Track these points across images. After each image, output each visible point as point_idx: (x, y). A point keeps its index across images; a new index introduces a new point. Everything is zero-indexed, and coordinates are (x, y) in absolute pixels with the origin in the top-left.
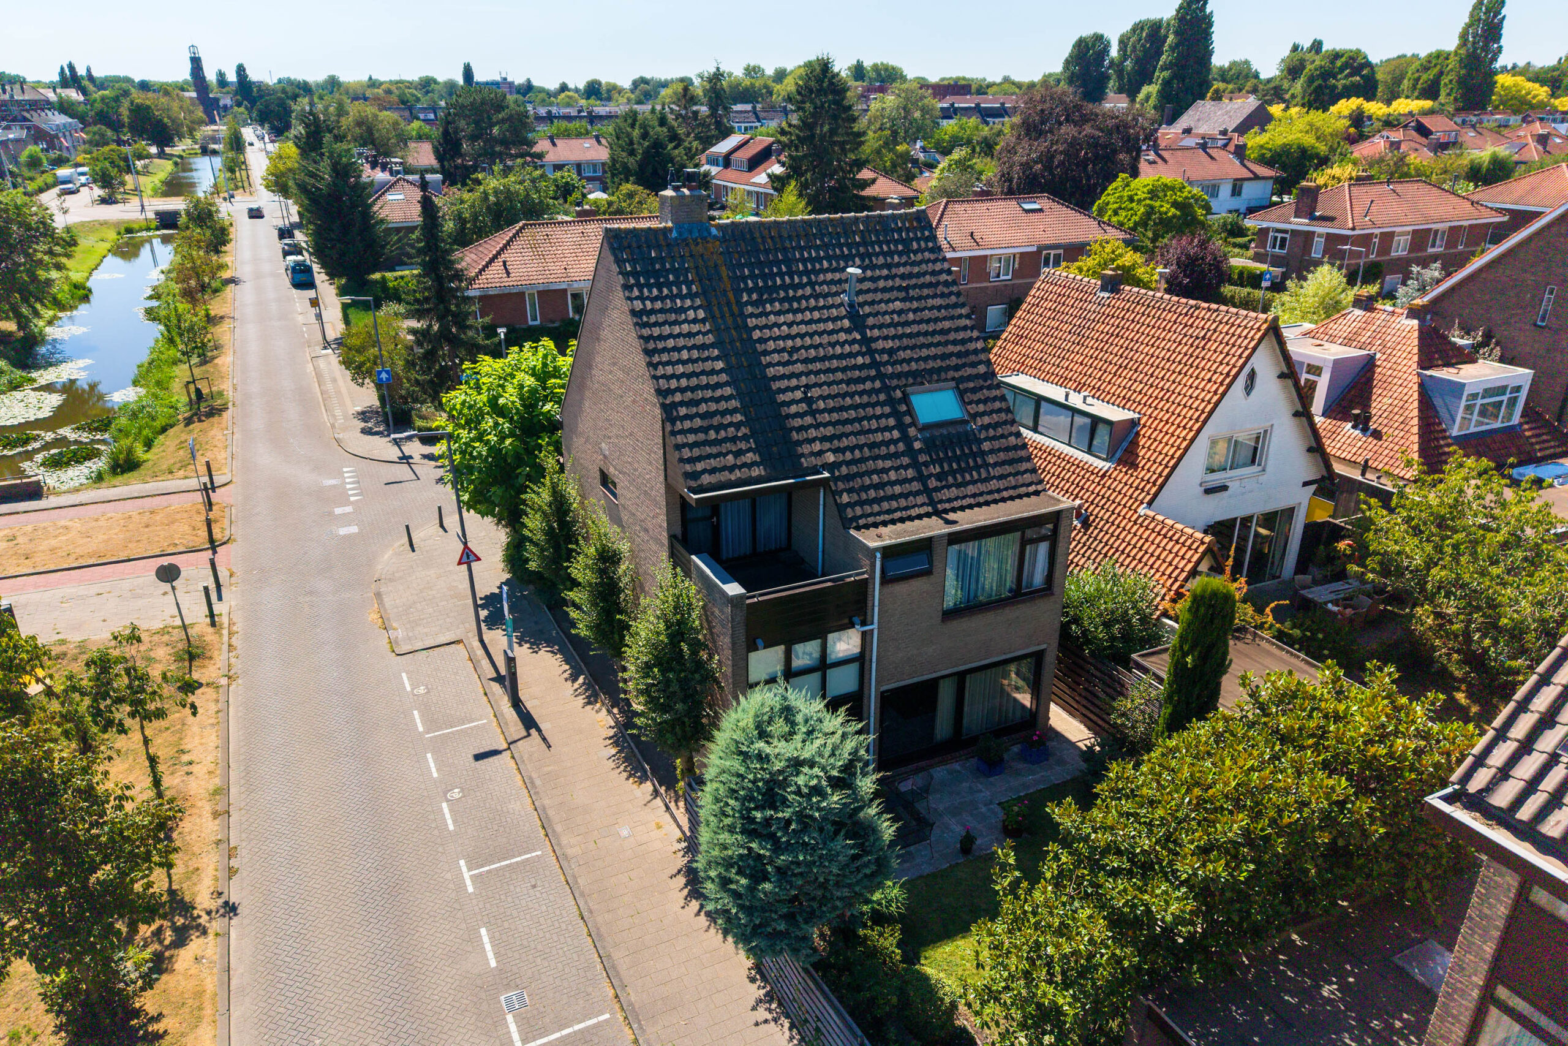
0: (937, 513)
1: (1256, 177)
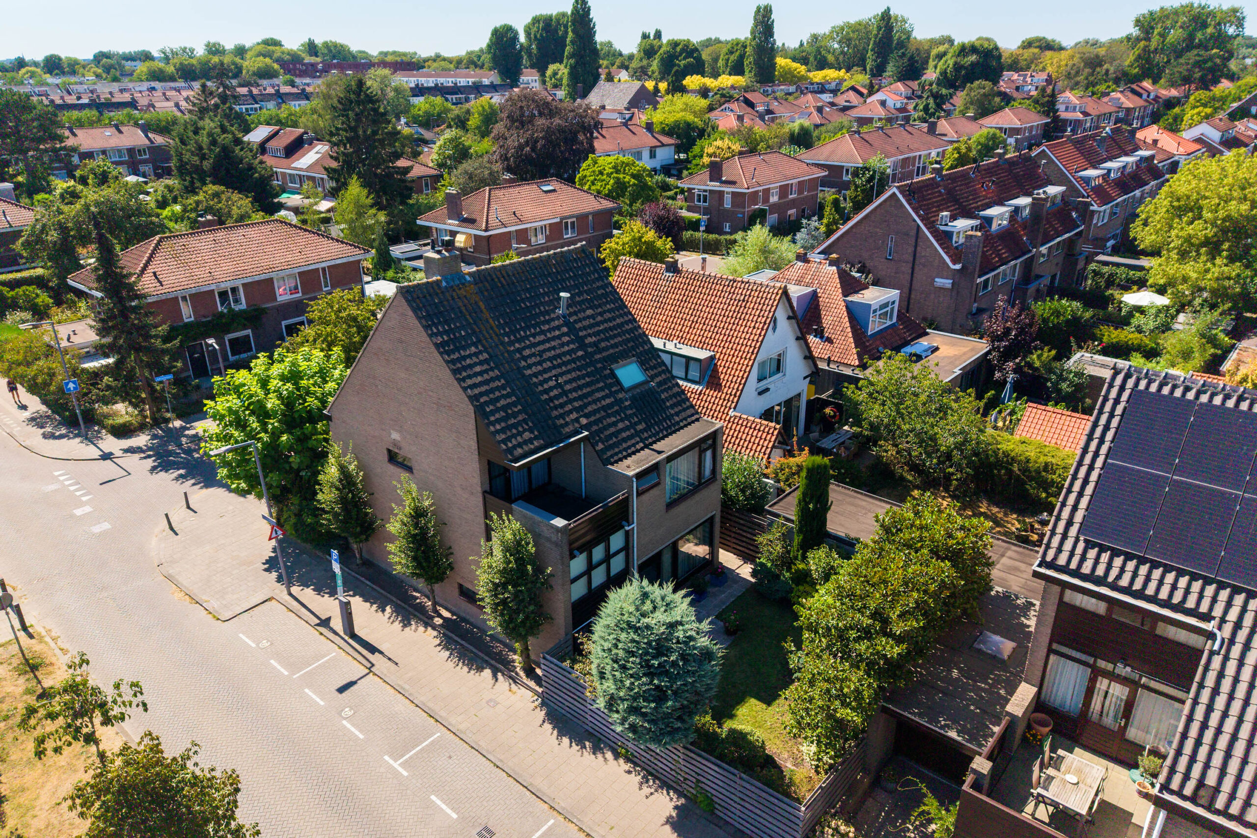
0: (646, 446)
1: (663, 145)
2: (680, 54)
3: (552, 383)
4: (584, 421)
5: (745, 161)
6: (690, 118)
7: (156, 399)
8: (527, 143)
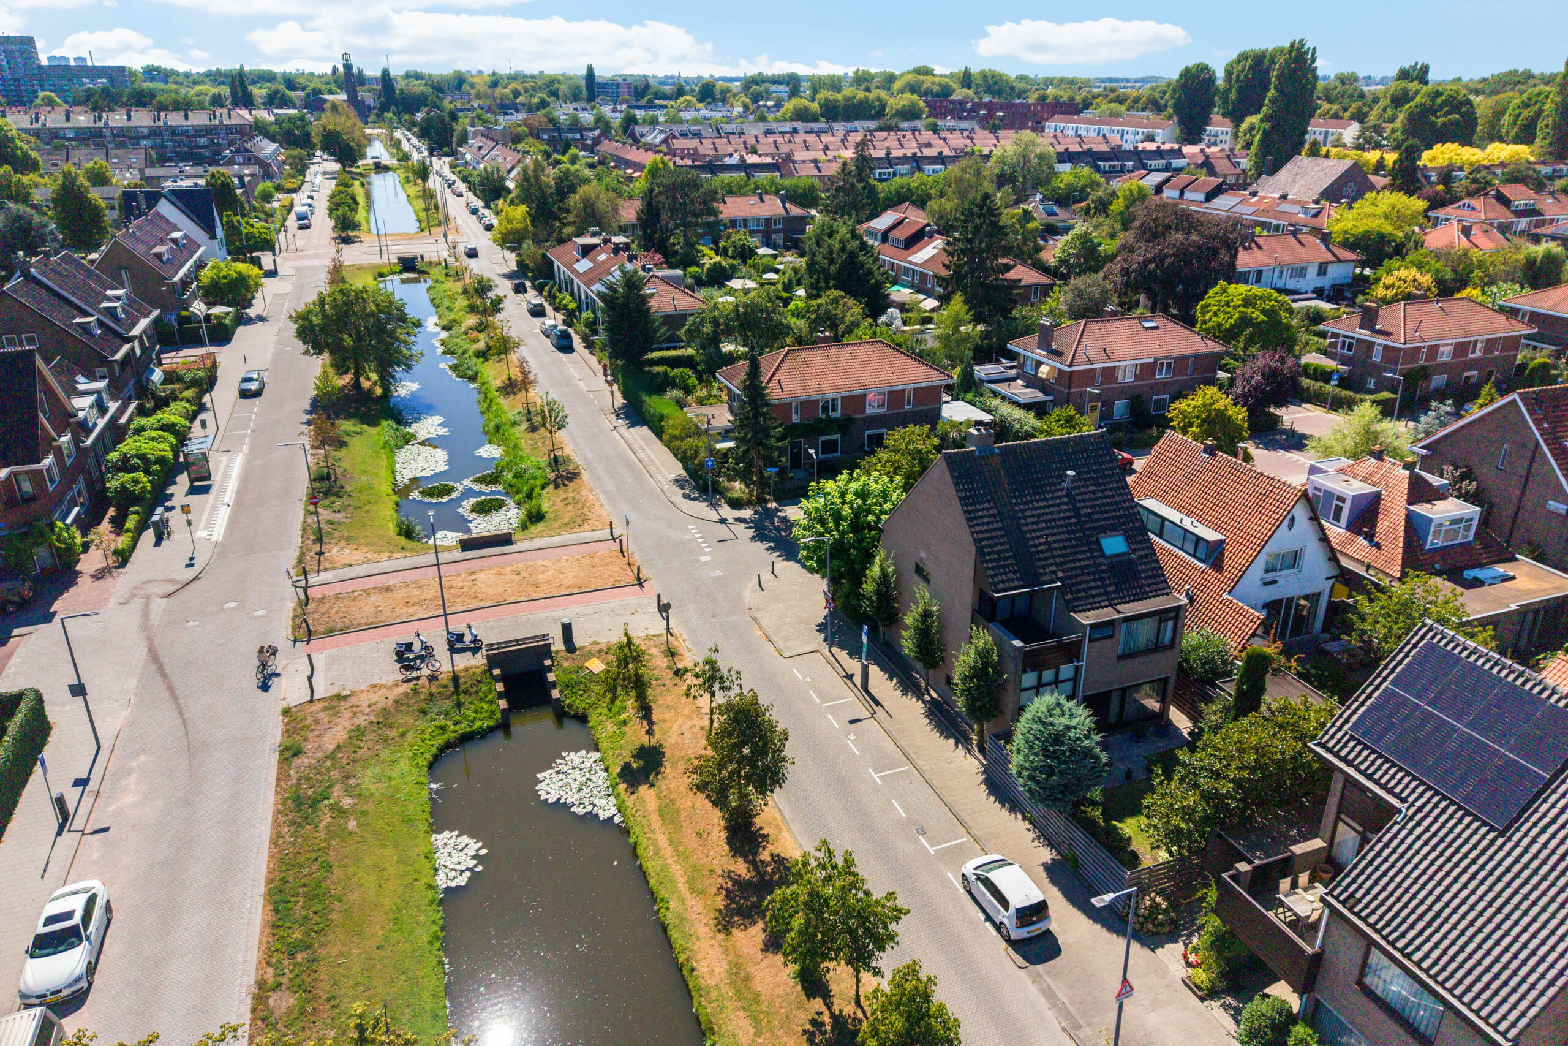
0: (1111, 605)
1: (1339, 261)
2: (1441, 108)
3: (1042, 540)
4: (1060, 574)
5: (1413, 309)
6: (1388, 228)
7: (763, 483)
8: (1154, 260)
